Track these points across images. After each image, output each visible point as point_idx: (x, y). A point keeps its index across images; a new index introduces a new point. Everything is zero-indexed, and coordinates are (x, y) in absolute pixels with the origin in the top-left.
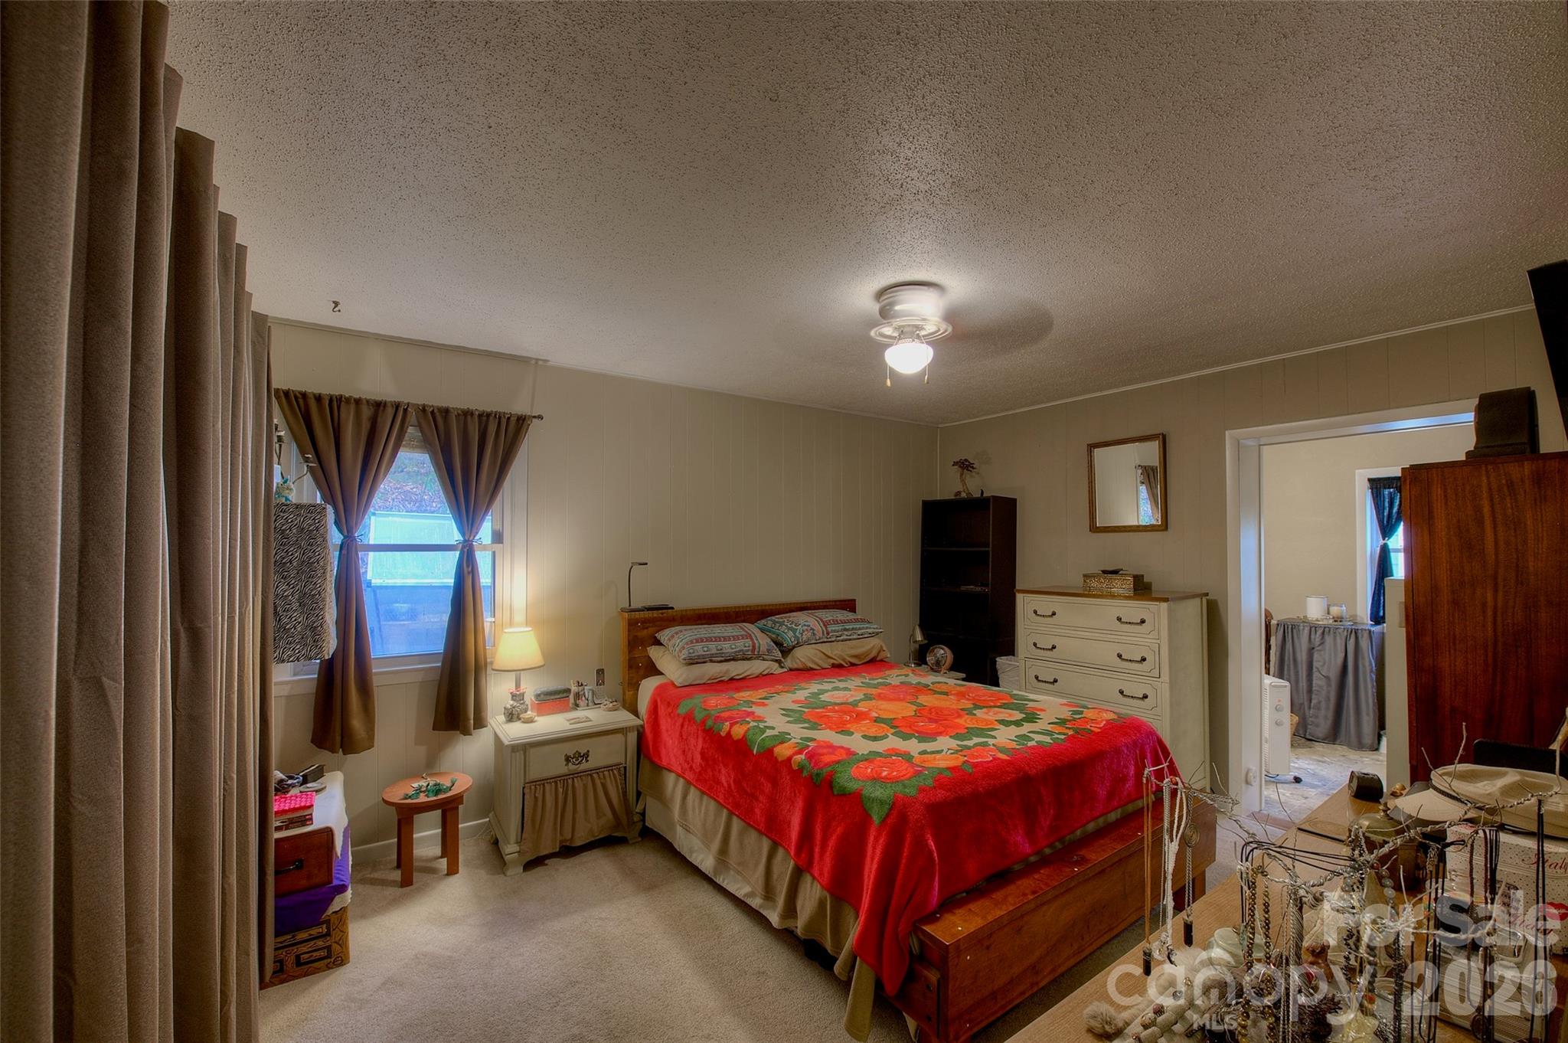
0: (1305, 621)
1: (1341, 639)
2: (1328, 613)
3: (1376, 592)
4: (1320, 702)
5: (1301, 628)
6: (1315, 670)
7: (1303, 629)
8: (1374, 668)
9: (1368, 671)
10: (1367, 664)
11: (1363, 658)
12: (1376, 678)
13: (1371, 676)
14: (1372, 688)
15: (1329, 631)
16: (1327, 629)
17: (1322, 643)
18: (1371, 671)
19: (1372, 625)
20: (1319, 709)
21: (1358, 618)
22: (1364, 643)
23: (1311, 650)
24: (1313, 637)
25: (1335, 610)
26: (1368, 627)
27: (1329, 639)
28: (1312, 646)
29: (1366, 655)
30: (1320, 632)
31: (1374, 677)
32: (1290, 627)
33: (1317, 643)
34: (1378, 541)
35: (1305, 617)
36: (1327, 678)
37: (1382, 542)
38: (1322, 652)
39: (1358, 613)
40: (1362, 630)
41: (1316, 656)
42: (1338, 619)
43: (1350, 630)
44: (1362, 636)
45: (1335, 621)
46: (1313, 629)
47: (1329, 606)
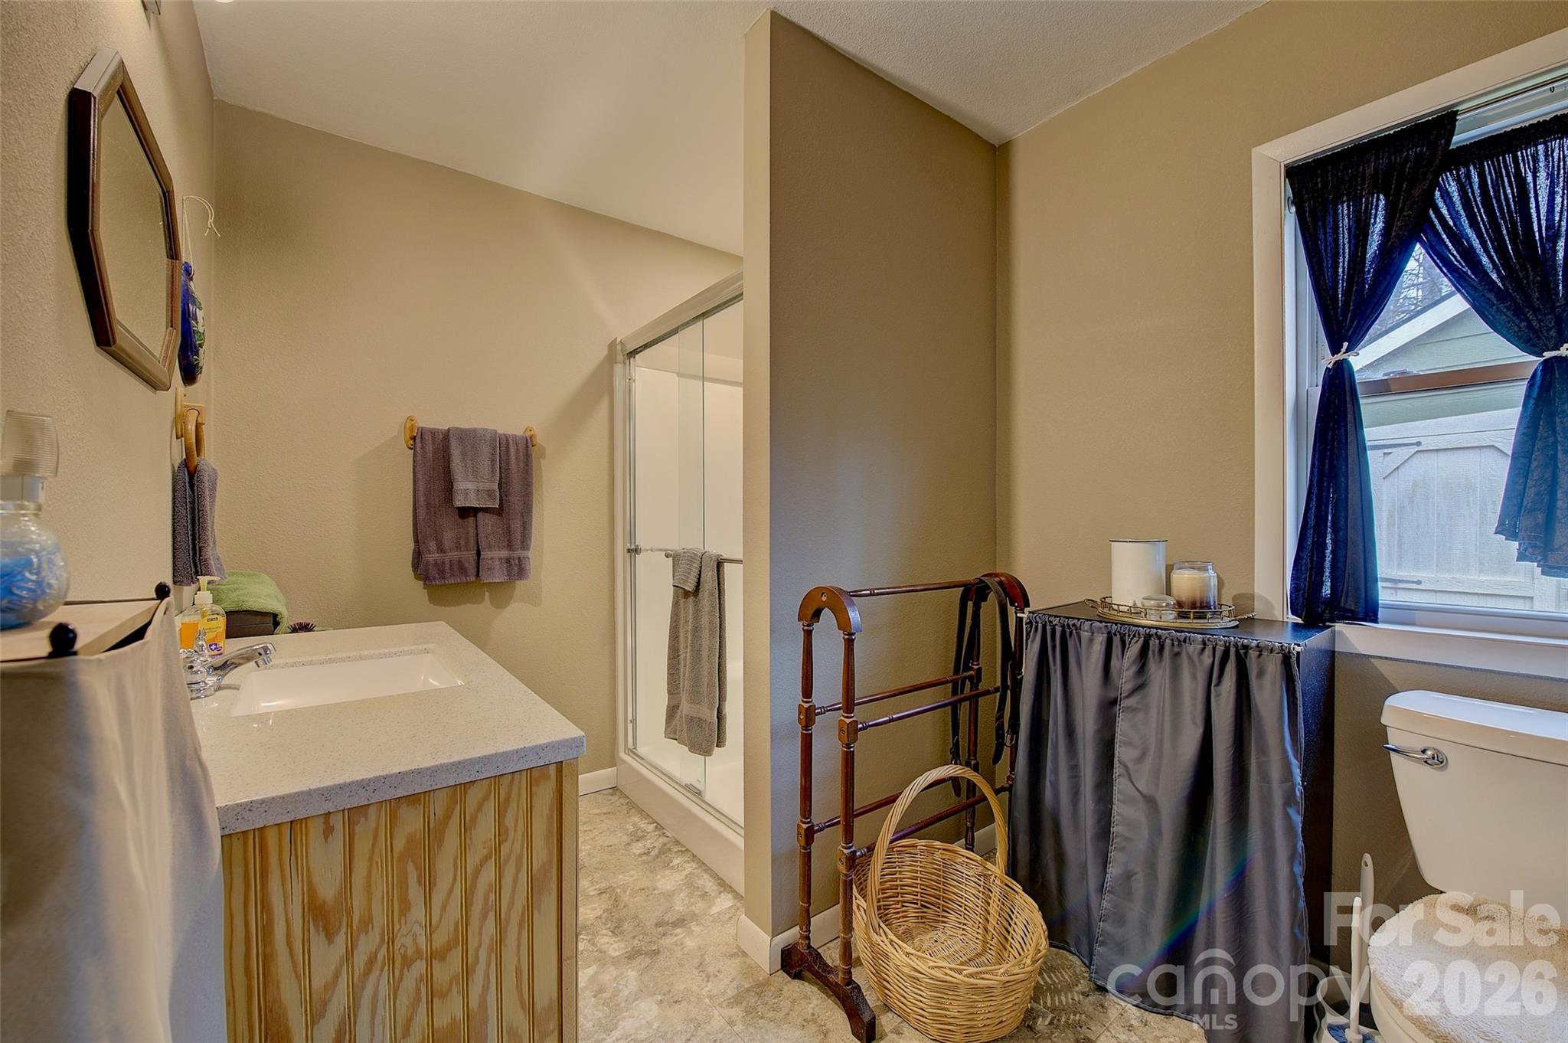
0: (1099, 612)
1: (1194, 677)
2: (1169, 592)
3: (1312, 523)
4: (1128, 876)
5: (1085, 635)
6: (1118, 770)
7: (1091, 640)
8: (1299, 790)
9: (1278, 799)
10: (1275, 774)
11: (1263, 751)
12: (1304, 823)
13: (1288, 818)
14: (1292, 858)
15: (1162, 648)
16: (1154, 643)
17: (1140, 687)
18: (1289, 800)
19: (1296, 625)
20: (1129, 894)
21: (1257, 605)
22: (1267, 695)
23: (1109, 708)
24: (1115, 663)
25: (1186, 582)
26: (1286, 639)
27: (1158, 673)
28: (1112, 695)
29: (1272, 740)
30: (1134, 649)
31: (1298, 819)
32: (1058, 629)
33: (1127, 687)
34: (1315, 359)
35: (1106, 603)
36: (1150, 801)
37: (1328, 360)
38: (1140, 716)
39: (1258, 590)
40: (1259, 648)
41: (1122, 726)
42: (1197, 608)
43: (1220, 650)
44: (1261, 674)
45: (1182, 615)
46: (1117, 640)
47: (1169, 569)
